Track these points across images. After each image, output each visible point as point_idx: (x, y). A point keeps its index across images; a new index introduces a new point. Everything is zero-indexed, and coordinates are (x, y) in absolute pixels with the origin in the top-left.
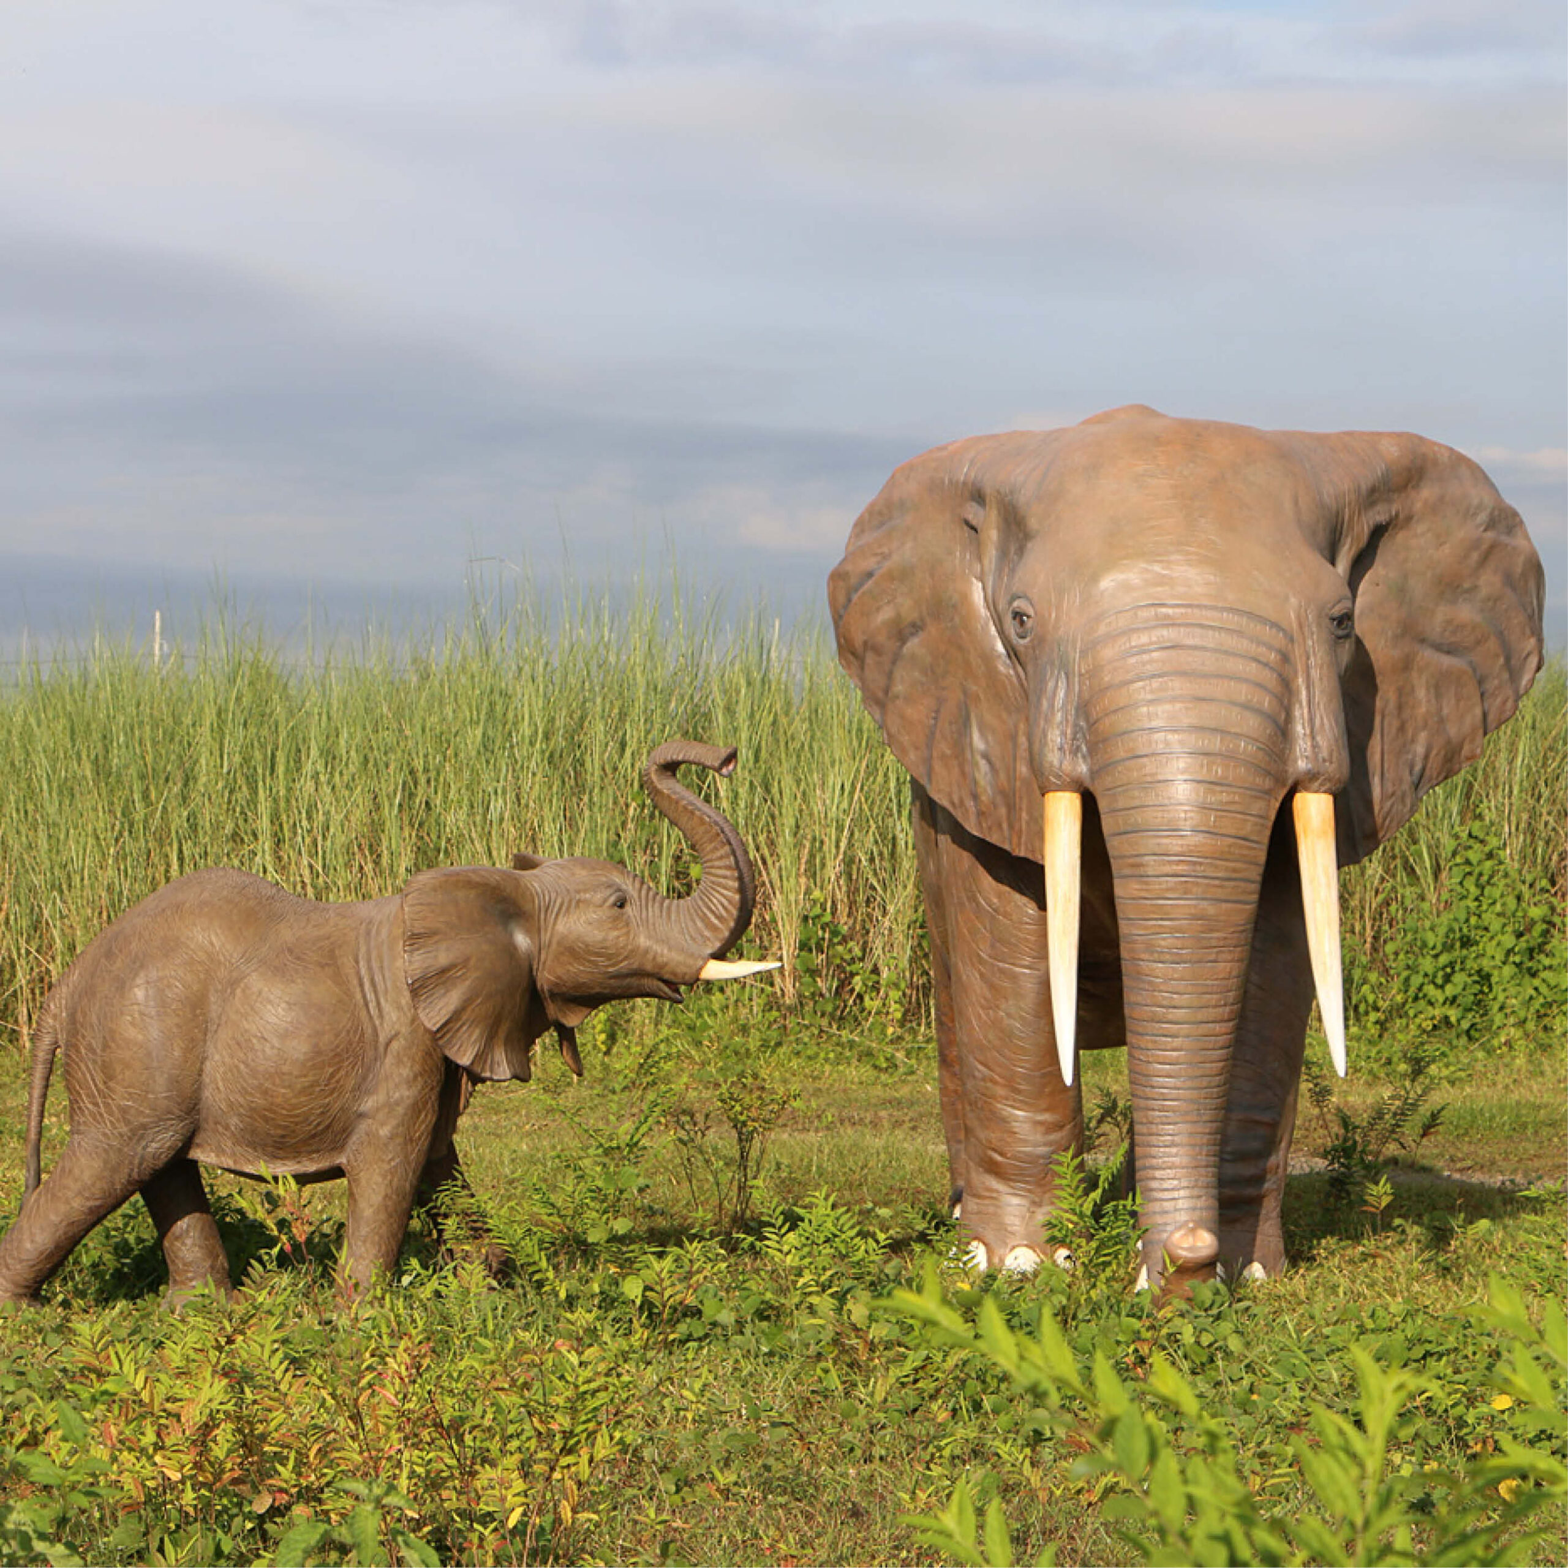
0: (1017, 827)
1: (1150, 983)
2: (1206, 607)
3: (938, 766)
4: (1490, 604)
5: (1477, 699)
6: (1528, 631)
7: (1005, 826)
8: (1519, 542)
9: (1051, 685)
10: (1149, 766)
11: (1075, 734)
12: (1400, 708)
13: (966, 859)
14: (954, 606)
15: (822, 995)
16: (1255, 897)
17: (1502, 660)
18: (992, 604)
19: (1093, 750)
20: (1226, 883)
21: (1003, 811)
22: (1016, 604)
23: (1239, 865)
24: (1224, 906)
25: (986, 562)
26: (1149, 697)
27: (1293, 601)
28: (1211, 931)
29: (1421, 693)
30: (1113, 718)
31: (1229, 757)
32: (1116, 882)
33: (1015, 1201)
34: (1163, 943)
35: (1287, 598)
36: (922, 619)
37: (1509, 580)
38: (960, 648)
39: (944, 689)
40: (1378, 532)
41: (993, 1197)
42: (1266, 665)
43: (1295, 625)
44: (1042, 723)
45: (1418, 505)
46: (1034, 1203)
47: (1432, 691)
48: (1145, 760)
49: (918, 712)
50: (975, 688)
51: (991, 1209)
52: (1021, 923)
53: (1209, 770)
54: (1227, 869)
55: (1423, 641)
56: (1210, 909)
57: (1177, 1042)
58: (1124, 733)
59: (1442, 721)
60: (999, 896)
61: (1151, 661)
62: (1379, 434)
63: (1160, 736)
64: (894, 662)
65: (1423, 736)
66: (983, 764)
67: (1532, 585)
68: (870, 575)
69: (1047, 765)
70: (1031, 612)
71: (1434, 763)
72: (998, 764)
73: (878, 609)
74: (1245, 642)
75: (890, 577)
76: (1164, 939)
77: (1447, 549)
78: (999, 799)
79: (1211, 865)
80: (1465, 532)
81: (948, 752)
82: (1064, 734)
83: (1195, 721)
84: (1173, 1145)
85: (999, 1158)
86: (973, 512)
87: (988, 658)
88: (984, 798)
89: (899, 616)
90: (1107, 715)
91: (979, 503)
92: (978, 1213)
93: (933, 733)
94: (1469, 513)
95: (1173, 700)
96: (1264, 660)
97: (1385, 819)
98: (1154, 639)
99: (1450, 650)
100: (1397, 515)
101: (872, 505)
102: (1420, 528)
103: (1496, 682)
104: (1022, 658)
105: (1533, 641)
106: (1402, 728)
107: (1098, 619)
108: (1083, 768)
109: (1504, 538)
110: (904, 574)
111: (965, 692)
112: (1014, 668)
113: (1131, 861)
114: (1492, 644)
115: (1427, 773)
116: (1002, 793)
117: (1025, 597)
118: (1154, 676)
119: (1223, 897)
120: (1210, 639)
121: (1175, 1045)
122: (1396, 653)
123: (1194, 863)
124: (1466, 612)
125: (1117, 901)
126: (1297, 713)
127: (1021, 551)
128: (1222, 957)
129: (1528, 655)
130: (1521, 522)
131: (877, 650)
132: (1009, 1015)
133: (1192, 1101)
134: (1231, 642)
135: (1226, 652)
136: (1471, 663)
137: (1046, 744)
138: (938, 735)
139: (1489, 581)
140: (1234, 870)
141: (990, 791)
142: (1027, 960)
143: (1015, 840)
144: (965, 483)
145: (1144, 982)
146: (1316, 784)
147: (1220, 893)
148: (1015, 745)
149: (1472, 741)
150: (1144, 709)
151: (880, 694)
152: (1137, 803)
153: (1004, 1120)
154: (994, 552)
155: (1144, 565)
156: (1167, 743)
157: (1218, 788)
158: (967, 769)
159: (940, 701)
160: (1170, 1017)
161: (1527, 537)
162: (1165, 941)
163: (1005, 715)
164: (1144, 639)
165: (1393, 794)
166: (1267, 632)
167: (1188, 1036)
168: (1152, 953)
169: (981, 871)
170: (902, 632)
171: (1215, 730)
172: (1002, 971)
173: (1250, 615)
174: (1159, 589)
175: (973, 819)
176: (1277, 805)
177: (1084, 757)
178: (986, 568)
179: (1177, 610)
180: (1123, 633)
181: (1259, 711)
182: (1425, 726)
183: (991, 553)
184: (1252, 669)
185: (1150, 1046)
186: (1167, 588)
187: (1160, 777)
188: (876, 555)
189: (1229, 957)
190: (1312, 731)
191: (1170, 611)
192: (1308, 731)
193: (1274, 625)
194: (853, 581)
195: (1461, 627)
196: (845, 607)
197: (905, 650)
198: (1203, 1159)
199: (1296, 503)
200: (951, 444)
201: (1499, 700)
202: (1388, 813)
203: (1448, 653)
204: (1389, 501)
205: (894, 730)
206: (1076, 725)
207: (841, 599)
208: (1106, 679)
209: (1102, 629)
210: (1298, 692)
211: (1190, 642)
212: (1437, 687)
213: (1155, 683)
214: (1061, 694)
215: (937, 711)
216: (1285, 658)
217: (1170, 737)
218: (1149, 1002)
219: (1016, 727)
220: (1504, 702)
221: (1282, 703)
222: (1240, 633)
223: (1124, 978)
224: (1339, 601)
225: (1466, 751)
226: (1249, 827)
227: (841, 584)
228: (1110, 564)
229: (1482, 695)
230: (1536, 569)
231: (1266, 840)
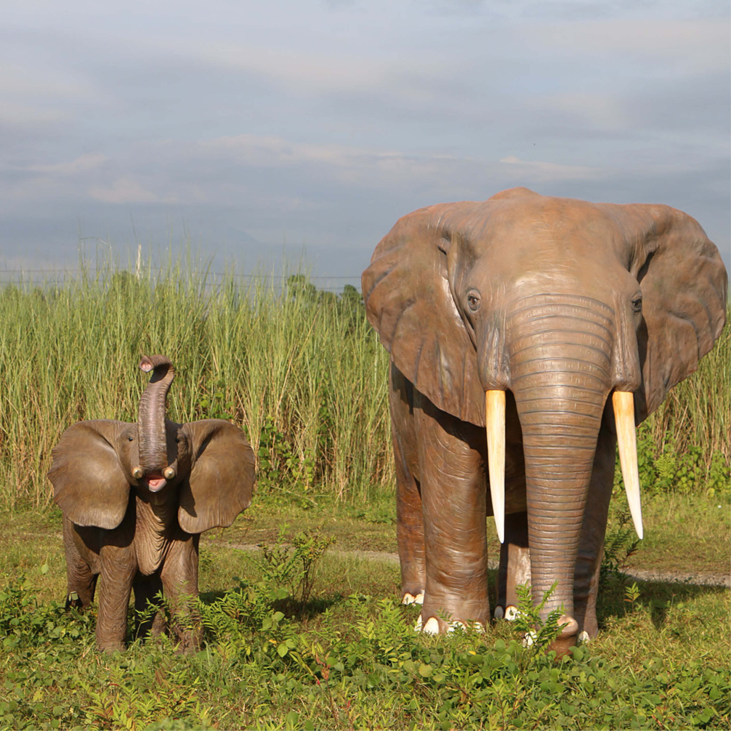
0: (464, 406)
1: (541, 489)
2: (570, 296)
3: (421, 374)
4: (702, 293)
5: (695, 341)
6: (720, 307)
7: (458, 405)
8: (716, 261)
9: (490, 335)
10: (543, 378)
11: (503, 360)
12: (659, 346)
13: (431, 421)
14: (432, 292)
15: (271, 469)
16: (595, 446)
17: (707, 322)
18: (454, 292)
19: (512, 369)
20: (582, 439)
21: (456, 398)
22: (471, 292)
23: (588, 429)
24: (581, 450)
25: (451, 269)
26: (543, 342)
27: (614, 293)
28: (573, 463)
29: (669, 339)
30: (524, 352)
31: (583, 374)
32: (525, 438)
33: (453, 597)
34: (548, 469)
35: (611, 292)
36: (414, 298)
37: (712, 281)
38: (436, 313)
39: (425, 334)
40: (651, 255)
41: (442, 596)
42: (601, 326)
43: (615, 305)
44: (486, 354)
45: (669, 243)
46: (463, 598)
47: (674, 337)
48: (541, 375)
49: (411, 346)
50: (443, 334)
51: (440, 601)
52: (460, 454)
53: (574, 381)
54: (582, 432)
55: (670, 312)
56: (573, 452)
57: (555, 520)
58: (530, 361)
59: (678, 353)
60: (449, 441)
61: (544, 324)
62: (650, 205)
63: (548, 363)
64: (398, 320)
65: (670, 361)
66: (446, 373)
67: (722, 282)
68: (385, 274)
69: (488, 376)
70: (479, 297)
71: (675, 374)
72: (454, 373)
73: (390, 292)
74: (591, 314)
75: (397, 275)
76: (549, 467)
77: (682, 265)
78: (454, 392)
79: (575, 429)
80: (692, 255)
81: (427, 367)
82: (497, 360)
83: (567, 356)
84: (551, 573)
85: (445, 575)
86: (444, 244)
87: (450, 319)
88: (447, 391)
89: (401, 295)
90: (521, 351)
91: (447, 239)
92: (434, 603)
93: (419, 357)
94: (693, 246)
95: (555, 344)
96: (601, 324)
97: (651, 404)
98: (545, 312)
99: (683, 316)
100: (659, 247)
101: (386, 238)
102: (669, 254)
103: (704, 333)
104: (473, 320)
105: (722, 311)
106: (659, 357)
107: (516, 301)
108: (507, 378)
109: (709, 259)
110: (405, 274)
111: (437, 336)
112: (465, 324)
113: (532, 427)
114: (703, 314)
115: (671, 379)
116: (457, 388)
117: (475, 289)
118: (545, 331)
119: (580, 446)
120: (573, 313)
121: (553, 521)
122: (657, 318)
123: (566, 428)
124: (691, 297)
125: (524, 447)
126: (616, 351)
127: (471, 265)
128: (578, 476)
129: (720, 318)
130: (717, 251)
131: (389, 313)
132: (453, 502)
133: (561, 551)
134: (584, 314)
135: (582, 320)
136: (693, 323)
137: (488, 365)
138: (422, 358)
139: (702, 281)
140: (586, 432)
141: (450, 388)
142: (463, 474)
143: (463, 413)
144: (439, 228)
145: (538, 489)
146: (625, 387)
147: (578, 444)
148: (464, 364)
149: (693, 363)
150: (540, 349)
151: (390, 336)
152: (537, 397)
153: (448, 555)
154: (455, 265)
155: (538, 274)
156: (552, 366)
157: (578, 390)
158: (438, 375)
159: (423, 340)
160: (552, 507)
161: (720, 259)
162: (550, 468)
163: (459, 349)
164: (539, 312)
165: (655, 390)
166: (602, 309)
167: (560, 517)
168: (543, 474)
169: (440, 428)
170: (403, 305)
171: (577, 360)
172: (450, 479)
173: (593, 300)
174: (547, 286)
175: (440, 401)
176: (606, 398)
177: (508, 373)
178: (451, 273)
179: (556, 297)
180: (528, 309)
181: (598, 350)
182: (671, 356)
183: (454, 265)
184: (594, 328)
185: (540, 522)
186: (551, 286)
187: (549, 384)
188: (388, 263)
189: (582, 476)
190: (623, 360)
191: (552, 298)
192: (622, 360)
193: (605, 305)
194: (376, 277)
195: (688, 305)
196: (371, 290)
197: (404, 313)
198: (567, 580)
199: (613, 241)
200: (429, 207)
201: (705, 342)
202: (652, 400)
203: (682, 318)
204: (656, 240)
205: (397, 355)
206: (503, 356)
207: (369, 286)
208: (520, 332)
209: (517, 307)
210: (617, 340)
211: (563, 314)
212: (677, 336)
213: (546, 335)
214: (496, 339)
215: (422, 346)
216: (611, 322)
217: (553, 363)
218: (540, 499)
219: (465, 355)
220: (708, 343)
221: (609, 345)
222: (588, 309)
223: (527, 487)
224: (636, 293)
225: (689, 368)
226: (593, 410)
227: (369, 278)
228: (521, 273)
229: (698, 339)
230: (724, 275)
231: (601, 416)
